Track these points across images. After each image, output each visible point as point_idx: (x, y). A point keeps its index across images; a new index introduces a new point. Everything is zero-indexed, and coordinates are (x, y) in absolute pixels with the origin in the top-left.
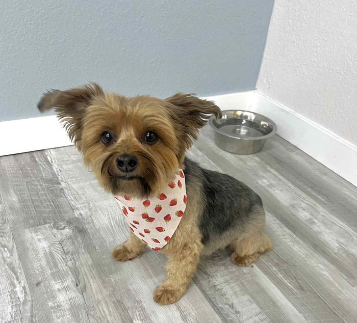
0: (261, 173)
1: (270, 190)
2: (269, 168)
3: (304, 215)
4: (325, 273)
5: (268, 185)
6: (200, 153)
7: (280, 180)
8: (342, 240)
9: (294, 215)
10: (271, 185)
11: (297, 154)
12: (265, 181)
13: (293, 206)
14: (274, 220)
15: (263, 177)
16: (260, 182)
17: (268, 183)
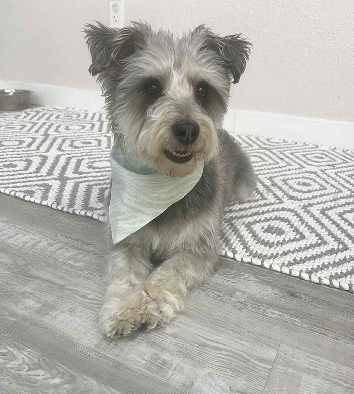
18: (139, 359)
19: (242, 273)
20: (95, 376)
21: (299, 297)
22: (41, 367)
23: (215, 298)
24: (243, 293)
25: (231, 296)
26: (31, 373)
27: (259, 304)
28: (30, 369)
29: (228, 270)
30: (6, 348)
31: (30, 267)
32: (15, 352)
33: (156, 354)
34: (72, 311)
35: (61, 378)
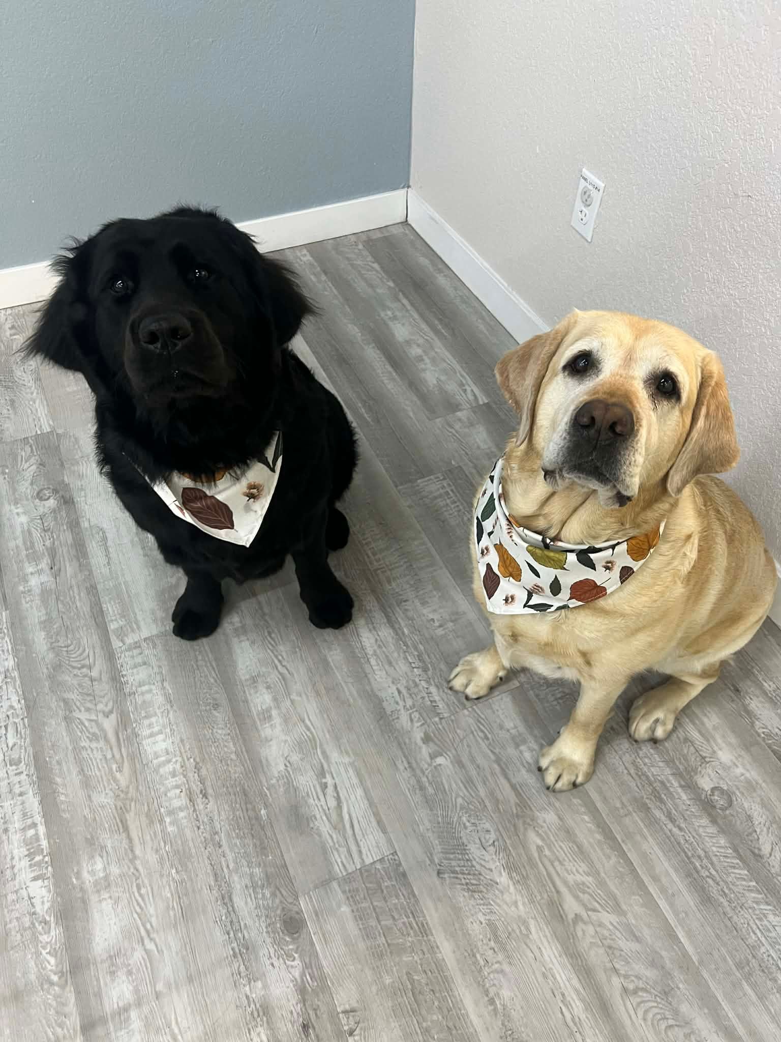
0: (388, 303)
1: (391, 324)
2: (401, 296)
3: (415, 351)
4: (409, 409)
5: (390, 318)
6: (324, 278)
7: (407, 311)
8: (443, 378)
9: (404, 352)
10: (395, 318)
11: (445, 276)
12: (389, 313)
13: (408, 342)
14: (380, 358)
15: (389, 309)
16: (382, 314)
17: (391, 316)
18: (115, 1001)
19: (296, 955)
20: (78, 993)
21: (307, 1035)
22: (56, 957)
23: (233, 974)
24: (265, 987)
25: (249, 983)
26: (48, 957)
27: (261, 1014)
28: (49, 953)
29: (288, 939)
30: (50, 916)
31: (133, 804)
32: (53, 925)
33: (130, 1005)
34: (117, 901)
35: (60, 978)
